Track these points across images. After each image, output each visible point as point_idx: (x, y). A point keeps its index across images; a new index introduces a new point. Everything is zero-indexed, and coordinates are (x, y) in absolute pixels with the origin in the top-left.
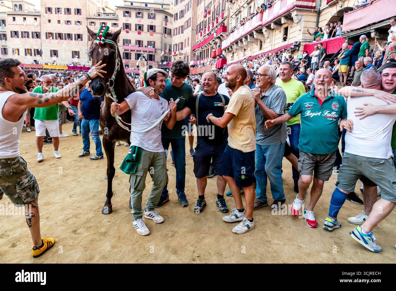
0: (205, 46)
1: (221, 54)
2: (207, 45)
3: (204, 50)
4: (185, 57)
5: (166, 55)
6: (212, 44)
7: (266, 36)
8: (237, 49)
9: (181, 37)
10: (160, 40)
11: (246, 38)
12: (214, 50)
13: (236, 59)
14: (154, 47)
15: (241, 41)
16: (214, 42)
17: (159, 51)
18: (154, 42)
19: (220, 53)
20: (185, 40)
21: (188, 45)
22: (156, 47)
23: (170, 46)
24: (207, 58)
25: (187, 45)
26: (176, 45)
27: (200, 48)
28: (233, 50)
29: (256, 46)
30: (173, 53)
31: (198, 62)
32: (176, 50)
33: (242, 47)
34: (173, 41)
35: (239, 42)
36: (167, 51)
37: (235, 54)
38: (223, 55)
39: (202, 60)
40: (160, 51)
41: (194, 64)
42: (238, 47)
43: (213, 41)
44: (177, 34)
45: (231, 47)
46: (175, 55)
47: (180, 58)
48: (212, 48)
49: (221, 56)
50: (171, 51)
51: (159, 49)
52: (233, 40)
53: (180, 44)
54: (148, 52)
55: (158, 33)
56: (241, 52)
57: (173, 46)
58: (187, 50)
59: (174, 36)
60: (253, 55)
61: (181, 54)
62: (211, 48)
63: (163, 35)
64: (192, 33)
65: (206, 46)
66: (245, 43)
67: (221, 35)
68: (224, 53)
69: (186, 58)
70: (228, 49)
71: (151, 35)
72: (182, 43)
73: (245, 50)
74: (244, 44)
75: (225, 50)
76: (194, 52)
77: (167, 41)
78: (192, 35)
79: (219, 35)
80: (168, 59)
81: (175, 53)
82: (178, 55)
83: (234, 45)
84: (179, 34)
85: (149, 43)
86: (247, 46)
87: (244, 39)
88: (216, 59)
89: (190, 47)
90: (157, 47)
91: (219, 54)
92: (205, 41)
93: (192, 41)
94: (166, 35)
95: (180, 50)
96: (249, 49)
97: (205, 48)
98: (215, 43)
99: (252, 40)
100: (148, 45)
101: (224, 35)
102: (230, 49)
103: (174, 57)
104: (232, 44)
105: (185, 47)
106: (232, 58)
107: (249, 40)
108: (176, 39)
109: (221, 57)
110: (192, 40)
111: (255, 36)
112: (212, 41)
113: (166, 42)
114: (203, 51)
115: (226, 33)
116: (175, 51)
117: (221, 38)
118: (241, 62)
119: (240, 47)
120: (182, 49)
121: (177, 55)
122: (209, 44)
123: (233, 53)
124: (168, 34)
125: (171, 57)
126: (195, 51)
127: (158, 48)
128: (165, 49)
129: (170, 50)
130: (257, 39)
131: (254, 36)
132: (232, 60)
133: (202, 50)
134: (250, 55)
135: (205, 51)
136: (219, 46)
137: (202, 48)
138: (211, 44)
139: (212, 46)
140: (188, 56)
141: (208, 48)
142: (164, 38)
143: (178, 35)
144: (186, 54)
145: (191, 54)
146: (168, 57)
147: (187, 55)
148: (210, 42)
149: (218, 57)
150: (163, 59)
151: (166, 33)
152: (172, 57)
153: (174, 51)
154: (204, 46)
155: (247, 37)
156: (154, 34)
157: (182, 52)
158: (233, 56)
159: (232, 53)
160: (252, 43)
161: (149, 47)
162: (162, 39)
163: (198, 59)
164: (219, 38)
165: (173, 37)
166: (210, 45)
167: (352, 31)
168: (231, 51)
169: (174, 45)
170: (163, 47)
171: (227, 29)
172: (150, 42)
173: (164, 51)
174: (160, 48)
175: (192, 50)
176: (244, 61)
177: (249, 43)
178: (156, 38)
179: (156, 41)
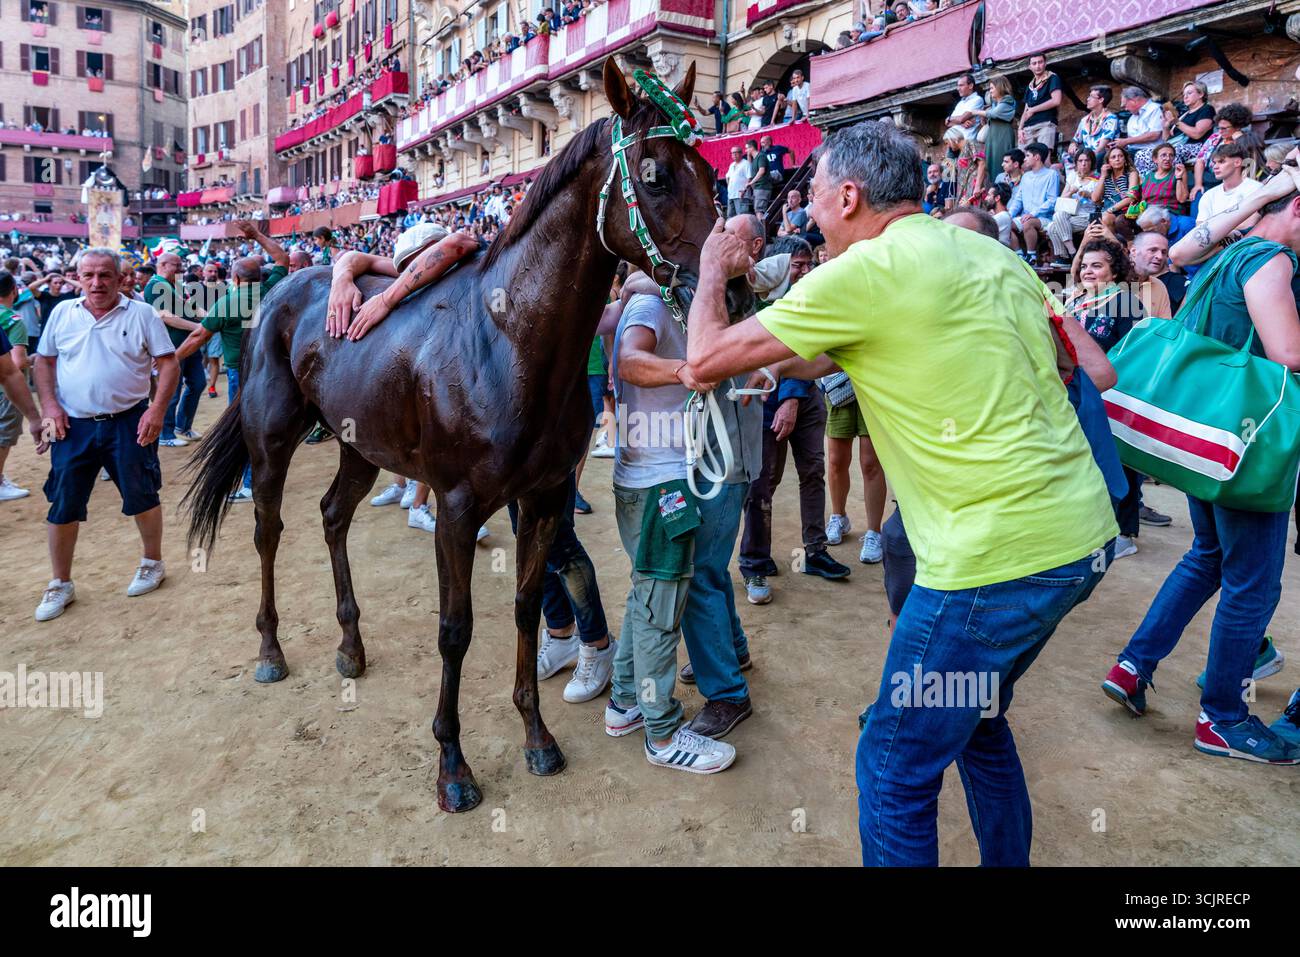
0: (327, 137)
1: (393, 164)
2: (334, 133)
3: (321, 150)
4: (244, 176)
5: (163, 166)
6: (354, 131)
7: (563, 111)
8: (455, 151)
9: (222, 102)
10: (135, 109)
11: (492, 115)
12: (362, 152)
13: (453, 183)
14: (111, 134)
15: (474, 123)
16: (362, 124)
17: (133, 153)
18: (110, 118)
19: (387, 163)
20: (243, 113)
21: (257, 132)
22: (118, 136)
23: (179, 133)
24: (336, 178)
25: (250, 130)
26: (206, 129)
27: (307, 143)
28: (442, 154)
29: (525, 142)
30: (193, 160)
31: (301, 192)
32: (207, 149)
33: (474, 144)
34: (190, 114)
35: (466, 127)
36: (167, 150)
37: (450, 168)
38: (402, 169)
39: (317, 184)
40: (136, 150)
41: (283, 197)
42: (459, 145)
43: (359, 120)
44: (205, 92)
45: (435, 144)
46: (202, 165)
47: (225, 177)
48: (354, 145)
49: (396, 171)
50: (181, 150)
51: (132, 144)
52: (442, 120)
53: (222, 129)
54: (83, 151)
55: (123, 84)
56: (471, 161)
57: (190, 134)
58: (255, 148)
59: (194, 96)
60: (516, 172)
61: (228, 163)
62: (350, 143)
63: (147, 93)
64: (269, 89)
65: (331, 136)
66: (487, 132)
67: (389, 103)
68: (403, 161)
69: (251, 177)
70: (423, 150)
71: (97, 89)
72: (229, 125)
73: (485, 153)
74: (486, 135)
75: (412, 154)
76: (283, 158)
77: (163, 113)
78: (269, 98)
79: (381, 102)
80: (172, 181)
81: (202, 159)
82: (216, 167)
83: (445, 136)
84: (215, 89)
85: (87, 119)
86: (496, 141)
87: (482, 120)
88: (375, 183)
89: (266, 140)
90: (123, 134)
91: (383, 164)
92: (327, 120)
93: (273, 119)
94: (159, 94)
95: (225, 151)
96: (501, 151)
97: (327, 142)
98: (364, 129)
99: (514, 123)
100: (82, 127)
101: (400, 103)
102: (430, 150)
103: (199, 172)
104: (439, 132)
105: (243, 136)
106: (438, 180)
107: (501, 120)
108: (203, 110)
109: (394, 176)
110: (270, 115)
111: (525, 111)
112: (352, 119)
113: (160, 119)
114: (317, 154)
115: (406, 96)
116: (200, 152)
117: (391, 111)
118: (476, 194)
119: (468, 143)
120: (230, 144)
121: (210, 166)
122: (343, 129)
123: (441, 164)
124: (166, 89)
125: (186, 172)
126: (286, 155)
127: (128, 139)
128: (158, 141)
129: (178, 148)
130: (530, 121)
131: (519, 111)
132: (439, 186)
133: (314, 149)
134: (508, 170)
135: (324, 153)
136: (383, 139)
137: (312, 143)
138: (349, 131)
139: (353, 138)
140: (257, 172)
141: (337, 144)
142: (150, 105)
143: (210, 95)
144: (249, 164)
145: (270, 162)
146: (172, 175)
147: (253, 168)
148: (347, 124)
149: (379, 176)
150: (150, 181)
151: (157, 84)
152: (191, 173)
153: (195, 151)
154: (321, 137)
155: (495, 111)
156: (108, 88)
157: (234, 155)
158: (442, 170)
159: (437, 162)
160: (510, 132)
161: (87, 133)
162: (142, 107)
163: (298, 183)
164: (379, 110)
165: (191, 100)
166: (343, 134)
167: (839, 107)
168: (434, 156)
169: (195, 130)
170: (150, 135)
171: (410, 83)
172: (93, 115)
173: (154, 150)
174: (134, 139)
175: (274, 149)
176: (490, 189)
177: (502, 132)
178: (119, 101)
179: (114, 112)
